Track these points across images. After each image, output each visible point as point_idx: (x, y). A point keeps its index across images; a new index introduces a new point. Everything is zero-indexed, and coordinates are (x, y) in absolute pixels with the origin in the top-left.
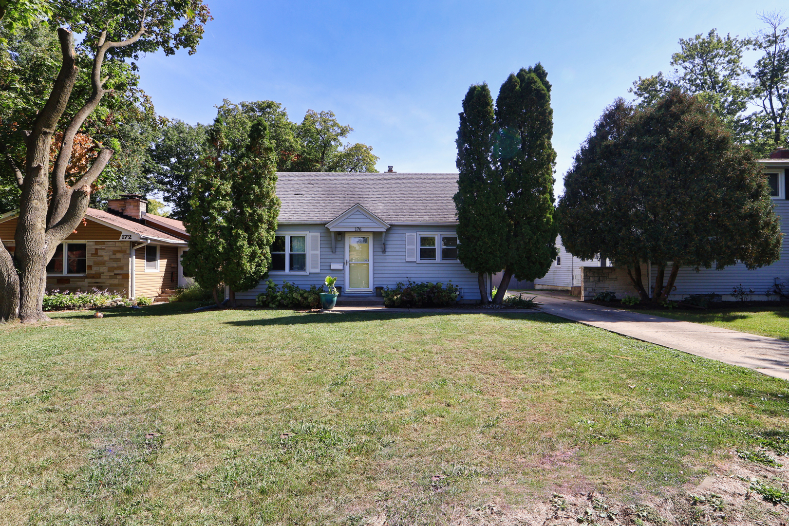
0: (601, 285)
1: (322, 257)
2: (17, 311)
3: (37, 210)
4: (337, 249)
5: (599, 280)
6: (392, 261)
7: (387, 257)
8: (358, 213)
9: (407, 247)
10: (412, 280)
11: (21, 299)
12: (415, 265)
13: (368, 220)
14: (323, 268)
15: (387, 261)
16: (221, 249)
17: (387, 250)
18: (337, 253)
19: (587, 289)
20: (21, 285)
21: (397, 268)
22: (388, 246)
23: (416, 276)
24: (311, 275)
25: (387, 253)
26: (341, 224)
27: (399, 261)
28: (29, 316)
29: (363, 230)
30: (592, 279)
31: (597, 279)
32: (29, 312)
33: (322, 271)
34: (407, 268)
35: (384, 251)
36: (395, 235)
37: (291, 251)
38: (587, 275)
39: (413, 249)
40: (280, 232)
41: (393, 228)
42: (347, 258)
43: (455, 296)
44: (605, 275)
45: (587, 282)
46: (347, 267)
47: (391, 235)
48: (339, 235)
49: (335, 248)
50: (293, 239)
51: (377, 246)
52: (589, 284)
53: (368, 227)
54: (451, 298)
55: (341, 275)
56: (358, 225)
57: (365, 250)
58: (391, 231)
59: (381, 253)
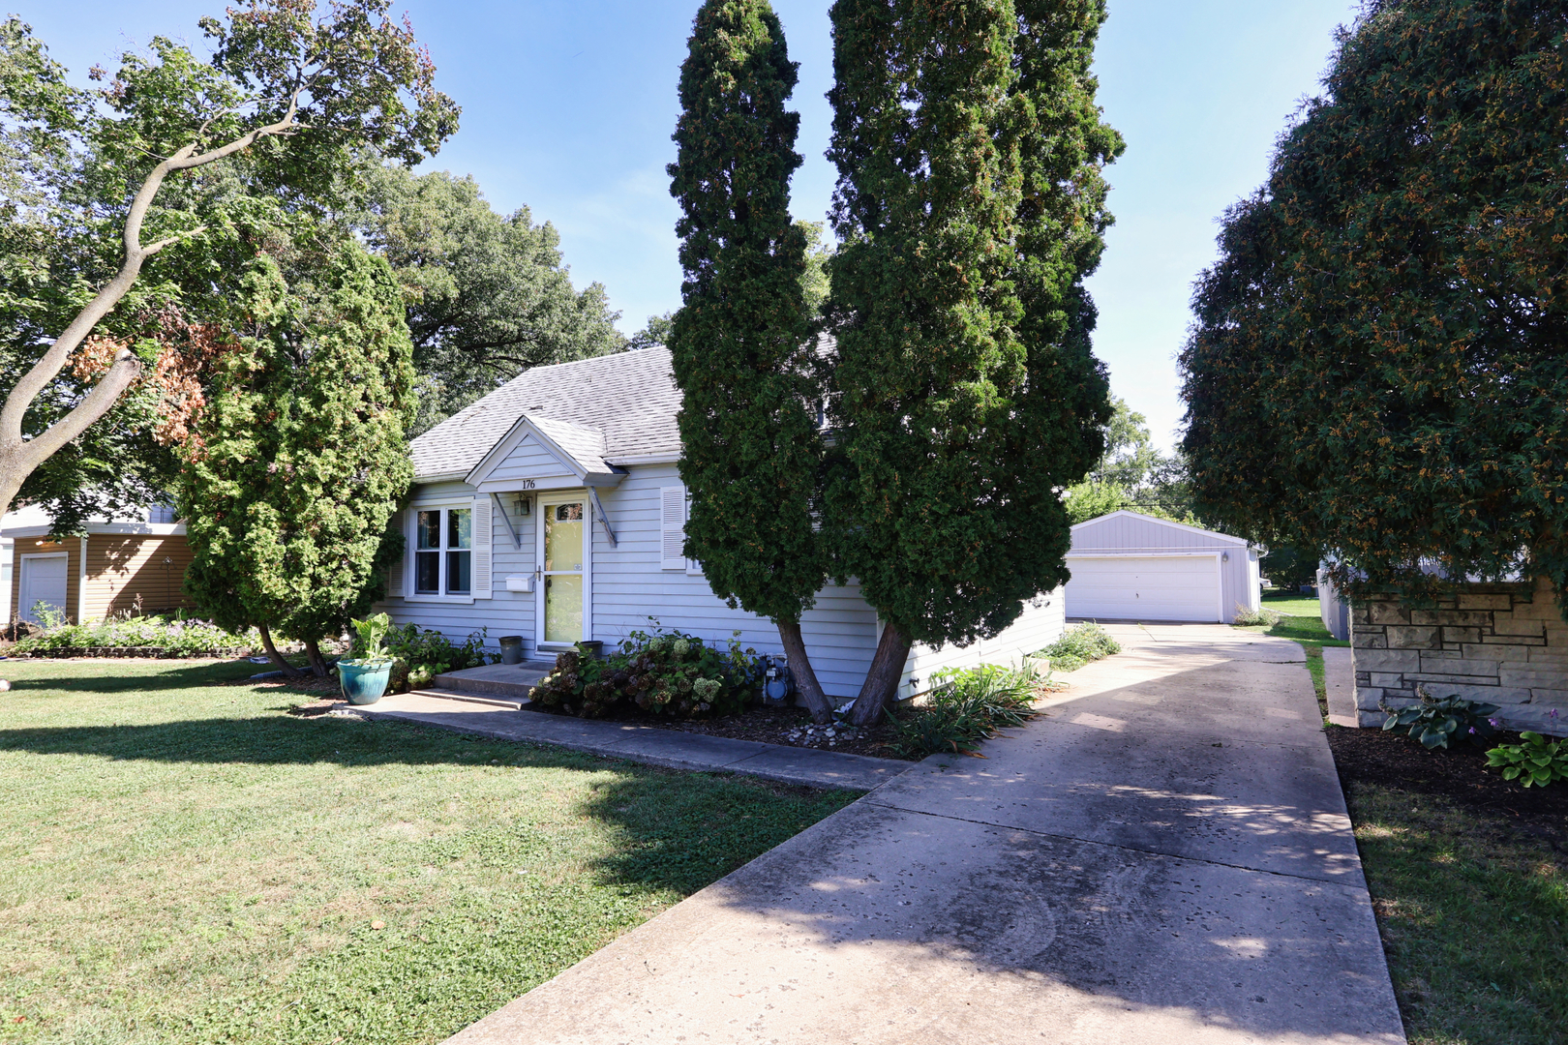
0: (1449, 663)
1: (497, 559)
4: (524, 540)
5: (1438, 642)
6: (632, 568)
7: (622, 558)
8: (528, 441)
9: (664, 527)
10: (669, 625)
12: (682, 579)
13: (548, 459)
14: (497, 586)
15: (623, 568)
16: (217, 547)
17: (621, 538)
18: (523, 548)
19: (1375, 679)
21: (642, 589)
22: (623, 527)
23: (681, 611)
24: (478, 605)
25: (620, 547)
26: (496, 474)
27: (645, 568)
29: (543, 485)
30: (1395, 637)
31: (1422, 635)
33: (497, 596)
34: (666, 590)
35: (614, 538)
36: (639, 495)
37: (452, 543)
38: (1369, 619)
40: (431, 502)
41: (634, 475)
42: (540, 561)
43: (708, 689)
44: (1476, 622)
45: (1371, 647)
46: (540, 585)
47: (628, 495)
48: (525, 501)
49: (518, 537)
50: (454, 518)
51: (599, 527)
52: (1382, 656)
53: (546, 476)
54: (691, 692)
55: (530, 606)
56: (528, 473)
57: (576, 538)
58: (630, 485)
59: (607, 547)
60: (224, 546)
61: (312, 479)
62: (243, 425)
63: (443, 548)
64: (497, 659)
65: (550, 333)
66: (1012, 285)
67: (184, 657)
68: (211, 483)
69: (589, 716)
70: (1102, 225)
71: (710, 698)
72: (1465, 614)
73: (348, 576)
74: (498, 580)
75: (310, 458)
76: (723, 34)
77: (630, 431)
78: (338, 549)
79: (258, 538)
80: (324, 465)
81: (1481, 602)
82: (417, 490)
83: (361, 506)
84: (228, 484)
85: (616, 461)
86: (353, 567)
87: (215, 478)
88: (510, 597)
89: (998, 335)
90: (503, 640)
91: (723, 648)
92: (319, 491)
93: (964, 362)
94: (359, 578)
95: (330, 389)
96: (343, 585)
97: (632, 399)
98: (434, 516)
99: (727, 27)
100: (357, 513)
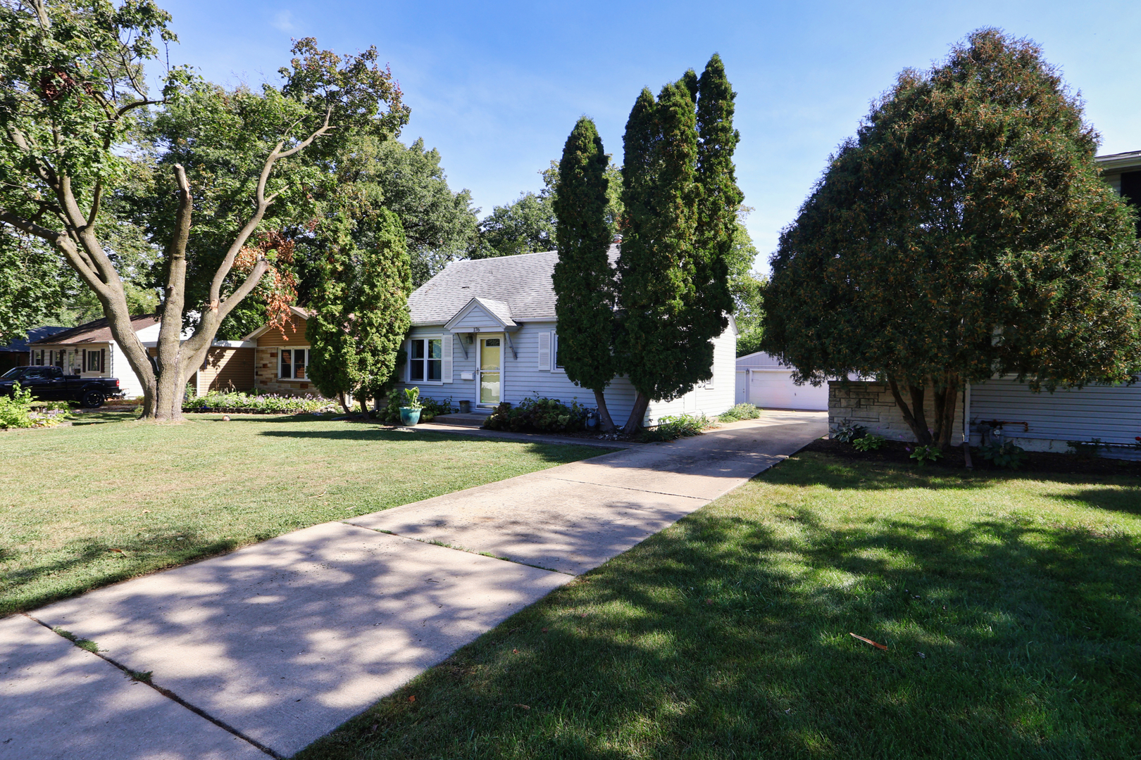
0: (862, 413)
1: (455, 364)
2: (154, 410)
3: (170, 325)
4: (470, 355)
5: (859, 405)
6: (524, 369)
7: (519, 365)
8: (475, 309)
9: (540, 351)
10: (542, 395)
11: (157, 401)
12: (549, 375)
13: (487, 318)
14: (456, 377)
15: (520, 369)
16: (327, 356)
17: (519, 355)
18: (469, 359)
19: (835, 419)
20: (157, 389)
21: (528, 379)
22: (520, 350)
23: (547, 389)
24: (445, 386)
25: (519, 360)
26: (460, 324)
27: (532, 370)
28: (161, 416)
29: (482, 330)
30: (844, 403)
31: (853, 402)
32: (163, 412)
33: (455, 382)
34: (541, 379)
35: (516, 356)
36: (528, 336)
37: (430, 356)
38: (835, 396)
39: (546, 354)
40: (418, 336)
41: (526, 326)
42: (478, 365)
43: (564, 420)
44: (872, 397)
45: (835, 407)
46: (478, 377)
47: (523, 336)
48: (471, 337)
49: (467, 353)
50: (431, 342)
51: (509, 350)
52: (838, 410)
53: (486, 327)
54: (557, 421)
55: (473, 386)
56: (476, 324)
57: (496, 356)
58: (524, 331)
59: (512, 359)
60: (330, 355)
61: (371, 324)
62: (336, 298)
63: (426, 358)
64: (457, 411)
65: (438, 223)
66: (691, 260)
67: (268, 413)
68: (324, 325)
69: (512, 431)
70: (733, 231)
71: (565, 423)
72: (868, 394)
73: (385, 371)
74: (456, 373)
75: (370, 315)
76: (579, 153)
77: (522, 305)
78: (381, 358)
79: (348, 352)
80: (376, 317)
81: (875, 389)
82: (412, 329)
83: (391, 337)
84: (331, 326)
85: (518, 319)
86: (387, 367)
87: (325, 323)
88: (462, 382)
89: (684, 281)
90: (461, 402)
91: (568, 405)
92: (374, 330)
93: (670, 291)
94: (390, 372)
95: (378, 281)
96: (383, 375)
97: (518, 286)
98: (422, 342)
99: (580, 149)
100: (389, 341)
